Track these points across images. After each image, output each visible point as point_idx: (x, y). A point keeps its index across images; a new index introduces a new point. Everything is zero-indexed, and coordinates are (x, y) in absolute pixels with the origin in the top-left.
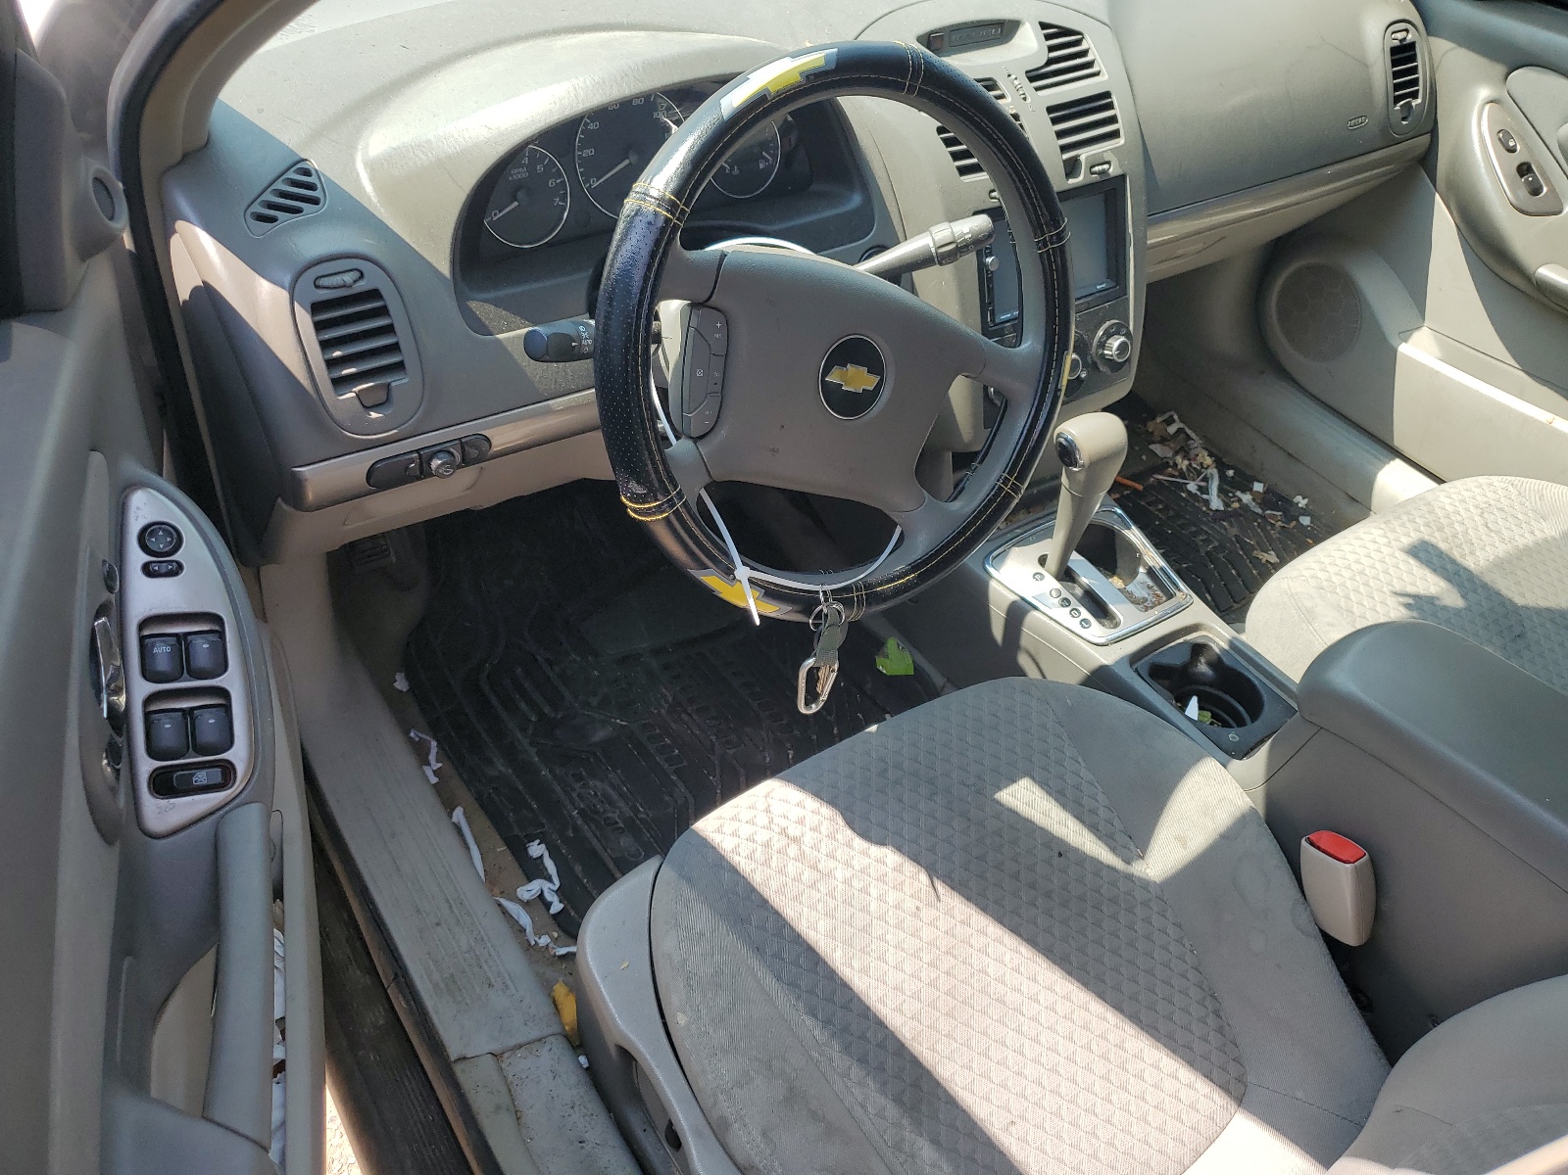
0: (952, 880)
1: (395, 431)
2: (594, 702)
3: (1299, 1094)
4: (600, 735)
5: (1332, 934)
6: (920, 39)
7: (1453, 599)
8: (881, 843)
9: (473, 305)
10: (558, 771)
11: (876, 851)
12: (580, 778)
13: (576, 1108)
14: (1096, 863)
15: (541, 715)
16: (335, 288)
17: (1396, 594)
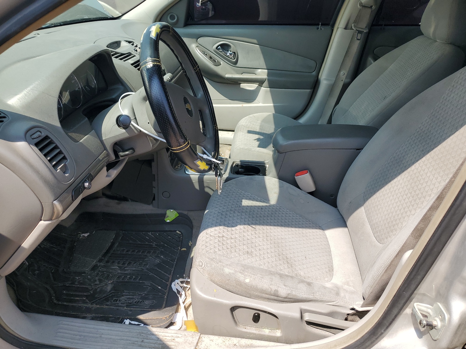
0: (253, 224)
1: (73, 178)
2: (97, 282)
3: (329, 221)
4: (109, 288)
5: (308, 192)
6: (107, 47)
7: (262, 137)
8: (236, 226)
9: (70, 134)
10: (108, 303)
11: (237, 228)
12: (117, 300)
13: (225, 341)
14: (266, 206)
15: (86, 296)
16: (37, 138)
17: (254, 140)
